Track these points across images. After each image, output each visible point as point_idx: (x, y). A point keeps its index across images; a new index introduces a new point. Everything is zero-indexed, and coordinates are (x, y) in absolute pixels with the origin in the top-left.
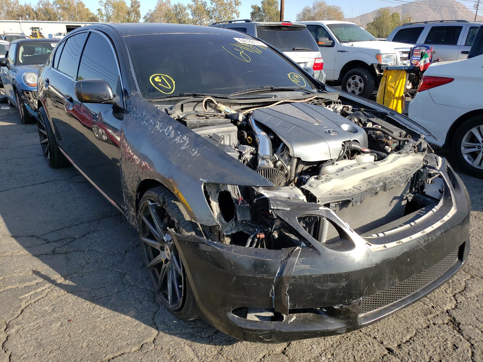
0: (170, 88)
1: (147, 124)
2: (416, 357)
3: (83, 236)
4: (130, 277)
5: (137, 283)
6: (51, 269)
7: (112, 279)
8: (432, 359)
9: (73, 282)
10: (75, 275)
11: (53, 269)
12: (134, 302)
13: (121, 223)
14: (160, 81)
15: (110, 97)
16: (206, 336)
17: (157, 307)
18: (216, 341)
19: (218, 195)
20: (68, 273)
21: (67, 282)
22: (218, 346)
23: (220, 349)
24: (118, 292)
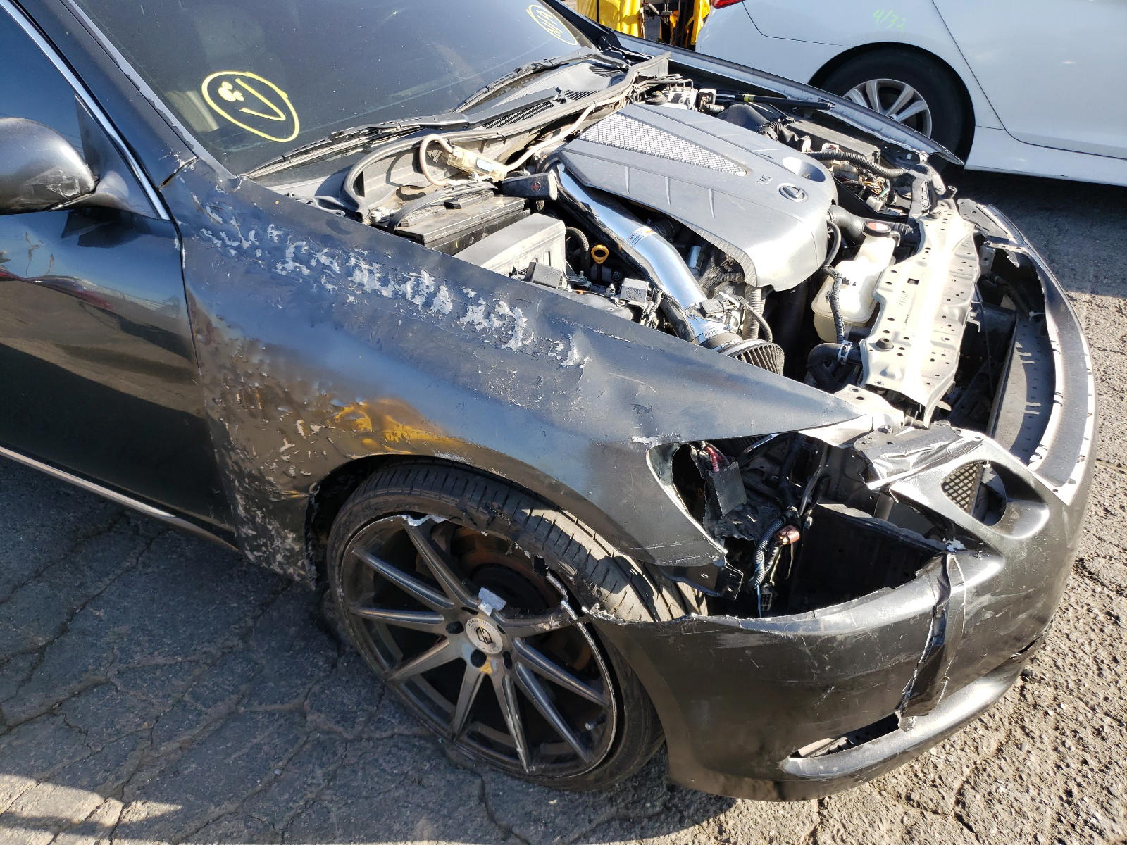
0: (283, 118)
1: (306, 271)
2: (1072, 669)
3: (63, 630)
4: (323, 716)
5: (360, 728)
6: (48, 788)
7: (276, 741)
8: (1099, 661)
9: (162, 801)
10: (145, 777)
11: (56, 783)
12: (402, 791)
13: (148, 545)
14: (238, 96)
15: (83, 184)
16: (658, 809)
17: (472, 778)
18: (692, 811)
19: (670, 464)
20: (117, 778)
21: (141, 811)
22: (705, 824)
23: (717, 829)
24: (332, 777)
